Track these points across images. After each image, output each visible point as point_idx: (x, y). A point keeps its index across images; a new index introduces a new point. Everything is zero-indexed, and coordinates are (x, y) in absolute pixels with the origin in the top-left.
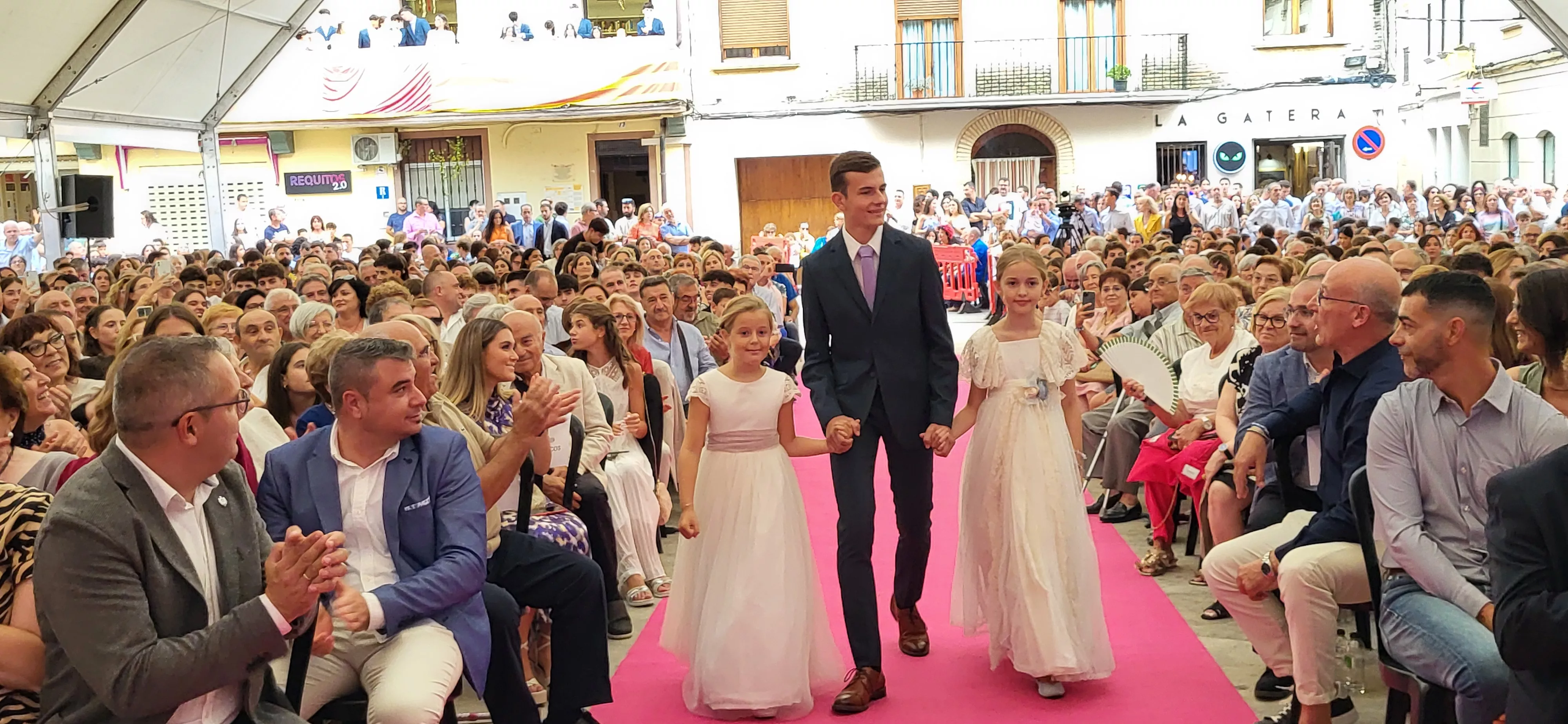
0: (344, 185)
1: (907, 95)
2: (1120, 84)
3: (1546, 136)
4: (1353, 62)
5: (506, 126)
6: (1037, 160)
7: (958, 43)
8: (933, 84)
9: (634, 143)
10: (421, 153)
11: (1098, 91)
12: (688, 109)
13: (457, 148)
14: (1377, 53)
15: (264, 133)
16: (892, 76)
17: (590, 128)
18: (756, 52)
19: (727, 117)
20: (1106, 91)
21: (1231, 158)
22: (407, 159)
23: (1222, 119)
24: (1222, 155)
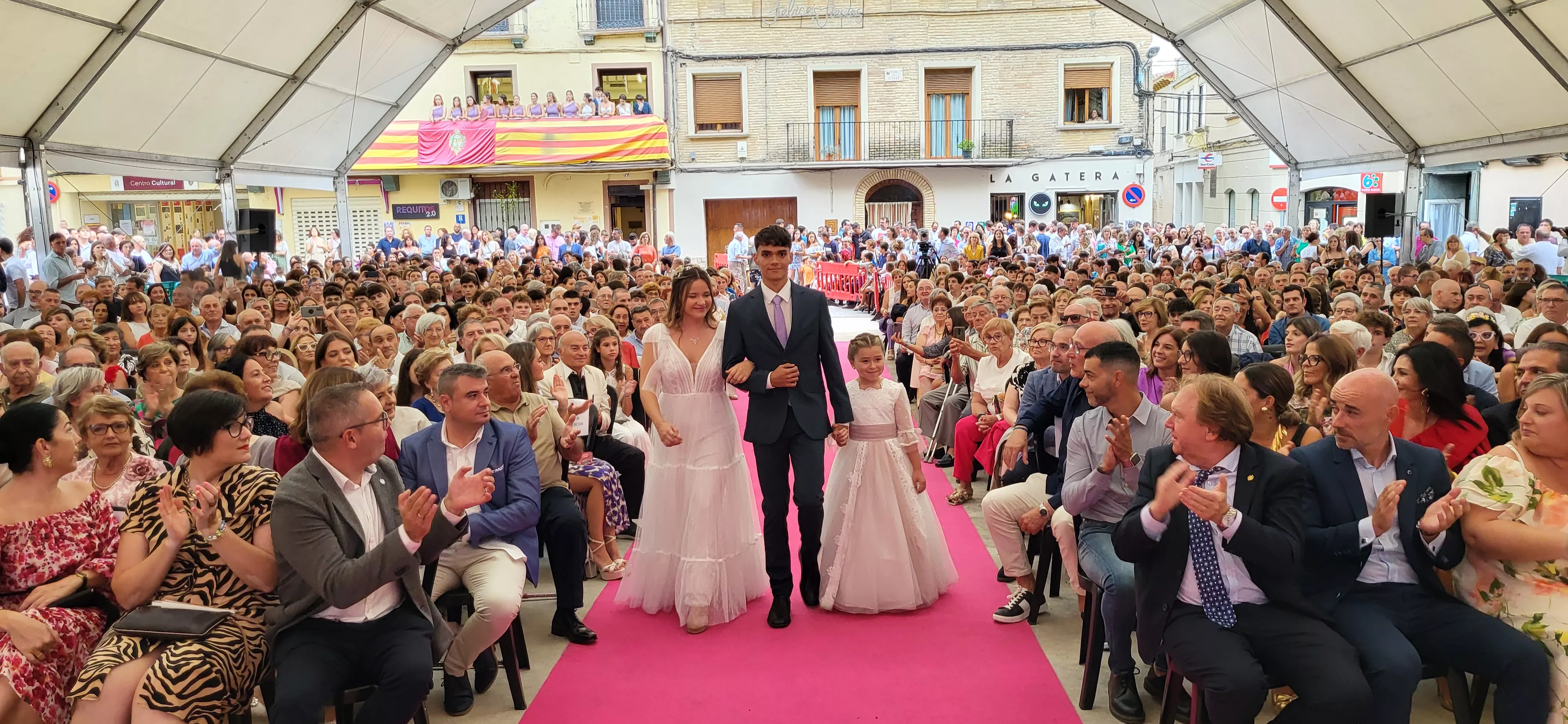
0: (434, 214)
1: (822, 158)
2: (967, 154)
3: (1254, 193)
4: (1124, 141)
5: (546, 175)
6: (910, 204)
7: (857, 123)
8: (840, 151)
9: (635, 187)
10: (487, 192)
11: (952, 158)
12: (672, 165)
13: (513, 189)
14: (1140, 135)
15: (379, 177)
16: (811, 146)
17: (605, 177)
18: (719, 126)
19: (699, 171)
20: (958, 158)
21: (1041, 205)
22: (478, 196)
23: (1035, 178)
24: (1035, 203)
